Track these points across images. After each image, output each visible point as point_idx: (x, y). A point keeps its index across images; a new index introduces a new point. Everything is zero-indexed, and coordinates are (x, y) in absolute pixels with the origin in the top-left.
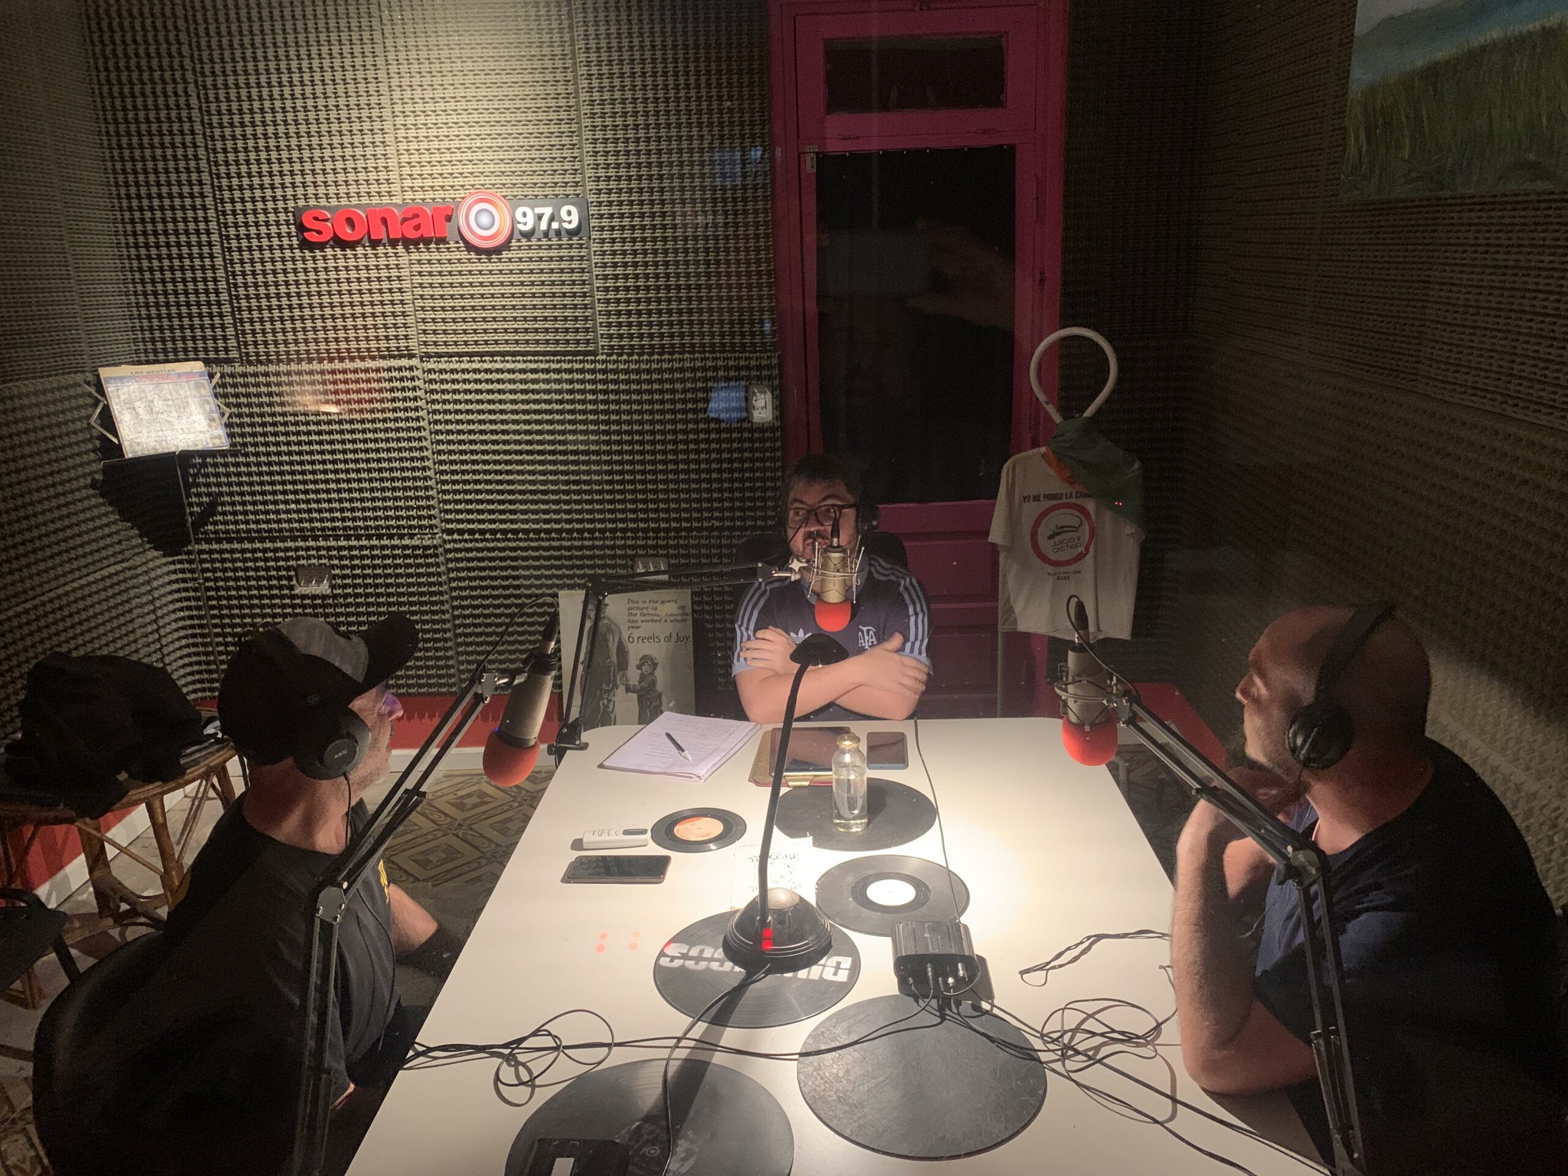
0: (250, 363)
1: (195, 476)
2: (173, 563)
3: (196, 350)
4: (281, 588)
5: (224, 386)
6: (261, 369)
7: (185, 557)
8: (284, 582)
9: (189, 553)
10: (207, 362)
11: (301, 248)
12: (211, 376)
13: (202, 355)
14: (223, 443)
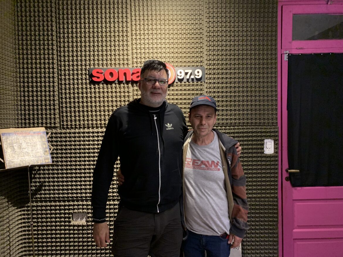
0: (64, 128)
1: (35, 174)
2: (21, 211)
3: (42, 123)
4: (65, 222)
5: (52, 137)
6: (68, 131)
7: (26, 208)
8: (67, 219)
9: (28, 207)
10: (46, 128)
11: (90, 84)
12: (47, 133)
13: (44, 125)
14: (49, 161)
